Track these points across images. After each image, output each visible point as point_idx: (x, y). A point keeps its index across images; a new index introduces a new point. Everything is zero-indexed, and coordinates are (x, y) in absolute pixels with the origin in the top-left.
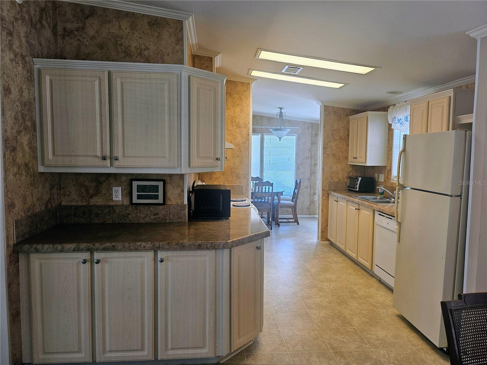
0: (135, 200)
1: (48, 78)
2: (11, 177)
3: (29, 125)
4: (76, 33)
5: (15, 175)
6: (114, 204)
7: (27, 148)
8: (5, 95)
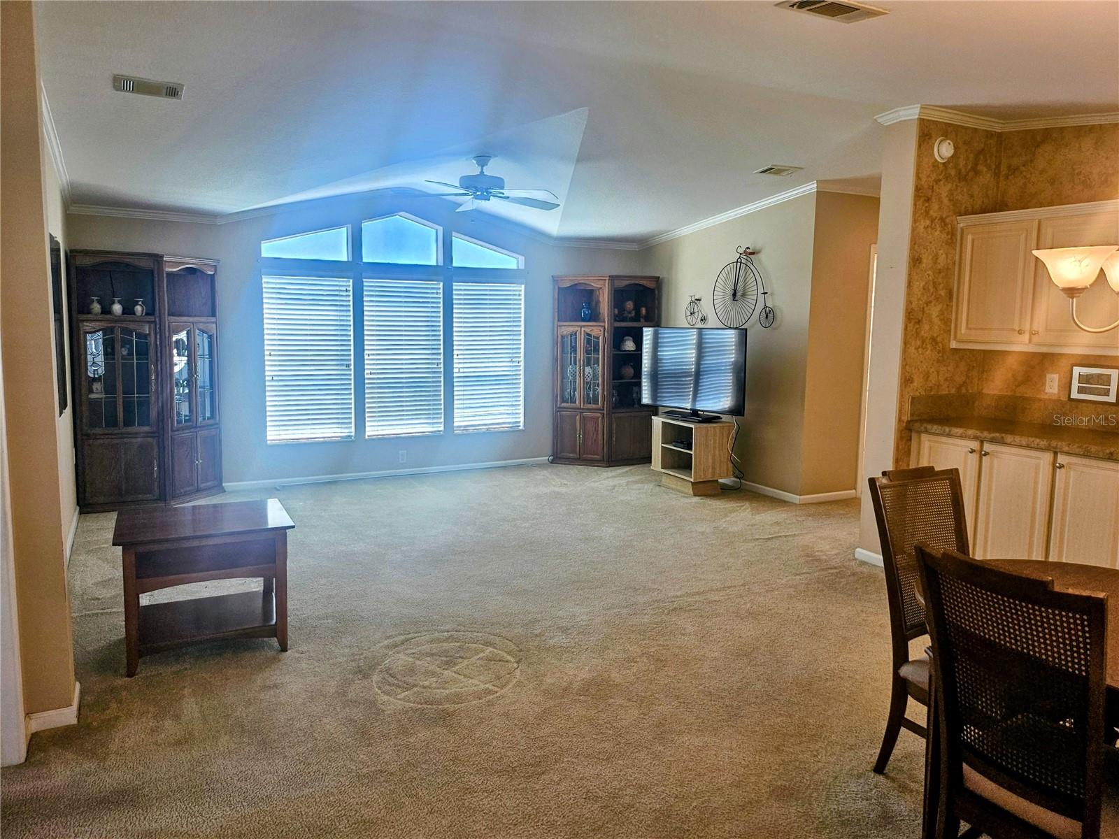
0: (1075, 395)
1: (970, 237)
2: (912, 350)
3: (943, 294)
4: (1023, 168)
5: (917, 349)
6: (1046, 397)
7: (936, 321)
8: (914, 266)
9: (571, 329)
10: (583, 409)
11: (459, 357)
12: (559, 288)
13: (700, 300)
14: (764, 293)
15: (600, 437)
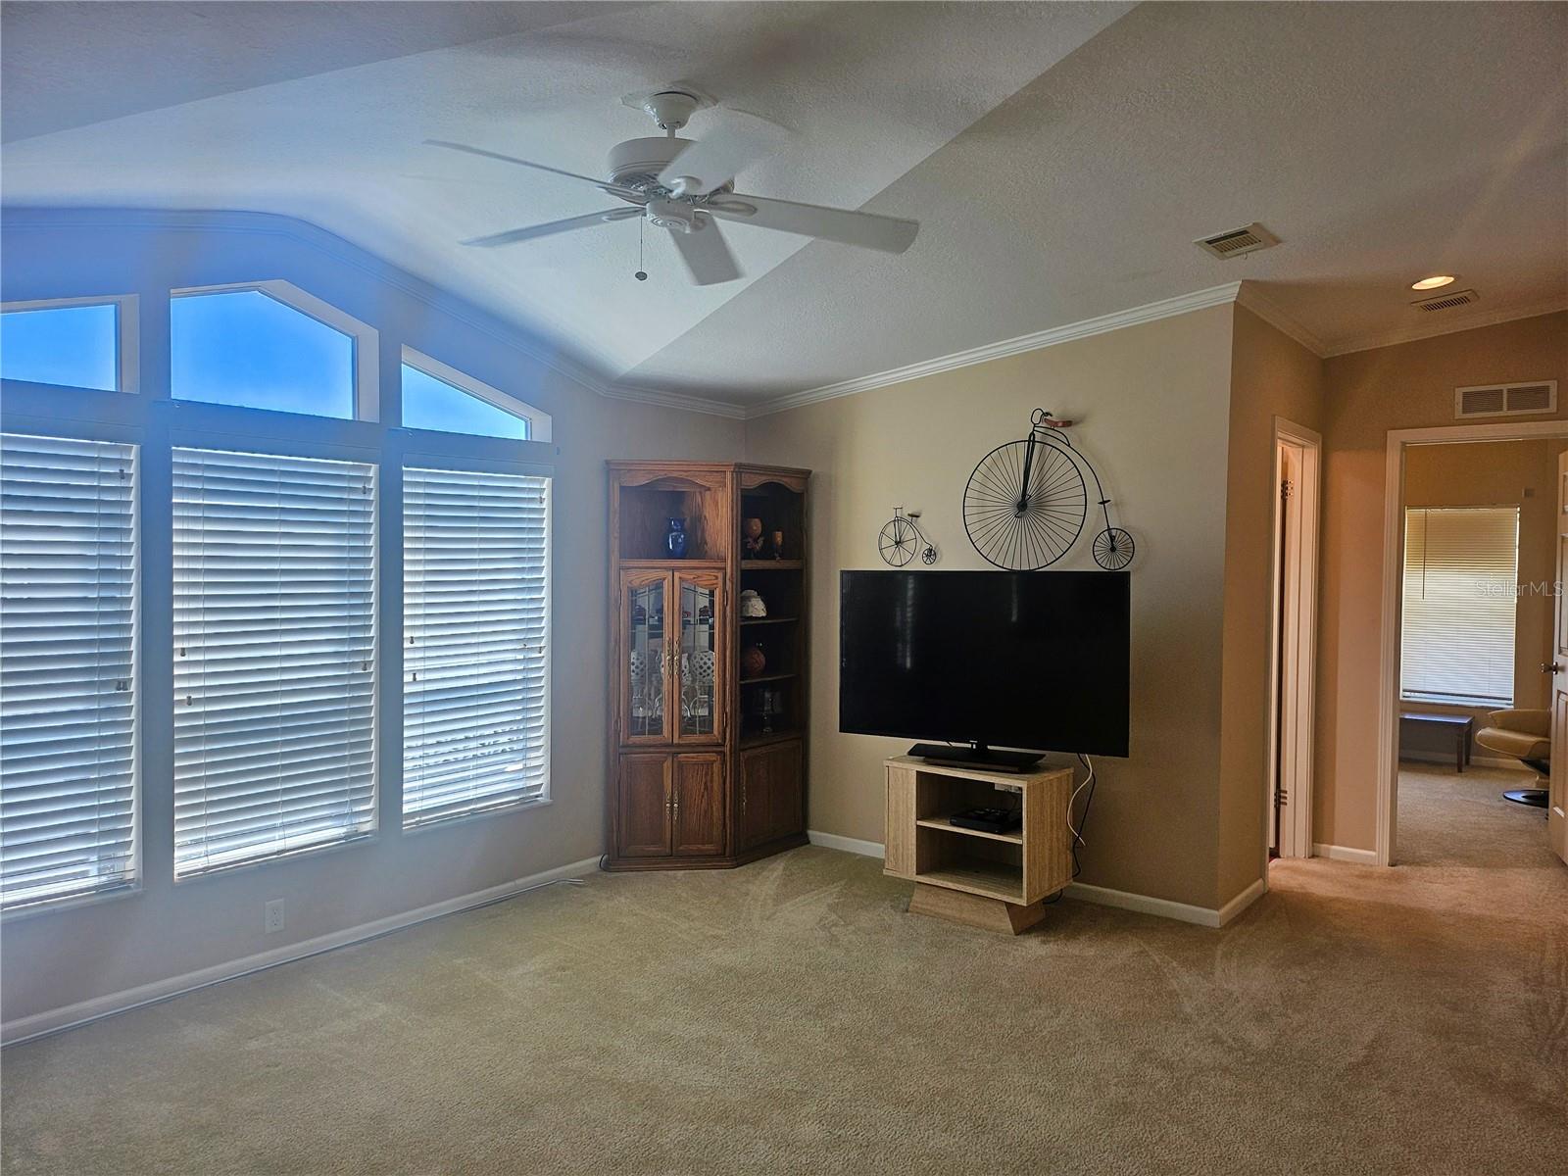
9: (654, 575)
10: (679, 745)
11: (417, 644)
12: (623, 489)
13: (917, 517)
14: (1103, 502)
15: (716, 806)
